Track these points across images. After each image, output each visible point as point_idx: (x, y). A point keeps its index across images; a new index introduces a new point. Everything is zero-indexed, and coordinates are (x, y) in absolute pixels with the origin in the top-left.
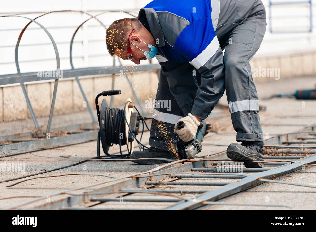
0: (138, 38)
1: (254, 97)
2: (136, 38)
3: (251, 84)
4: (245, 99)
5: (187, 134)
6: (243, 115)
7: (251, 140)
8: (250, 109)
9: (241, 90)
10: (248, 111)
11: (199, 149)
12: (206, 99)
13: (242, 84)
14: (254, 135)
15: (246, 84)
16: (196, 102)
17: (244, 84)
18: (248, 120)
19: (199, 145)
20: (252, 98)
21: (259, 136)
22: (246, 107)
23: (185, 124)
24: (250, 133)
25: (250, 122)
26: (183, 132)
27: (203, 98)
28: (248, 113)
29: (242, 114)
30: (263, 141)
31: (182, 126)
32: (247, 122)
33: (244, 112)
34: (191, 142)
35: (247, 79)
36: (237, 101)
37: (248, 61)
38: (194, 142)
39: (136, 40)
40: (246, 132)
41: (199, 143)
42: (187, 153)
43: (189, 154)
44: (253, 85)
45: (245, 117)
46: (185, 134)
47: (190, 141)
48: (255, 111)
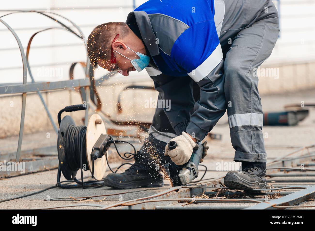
0: (123, 45)
1: (257, 111)
2: (121, 44)
3: (253, 95)
4: (246, 112)
5: (180, 156)
6: (242, 131)
7: (250, 161)
8: (252, 125)
9: (241, 101)
10: (248, 126)
11: (196, 174)
12: (205, 117)
13: (244, 95)
14: (254, 155)
15: (247, 95)
16: (192, 119)
17: (245, 94)
18: (248, 137)
19: (195, 169)
20: (255, 111)
21: (260, 156)
22: (247, 122)
23: (178, 144)
24: (249, 152)
25: (250, 140)
26: (176, 153)
27: (203, 116)
28: (248, 129)
29: (240, 129)
30: (265, 162)
31: (174, 146)
32: (247, 139)
33: (244, 127)
34: (185, 166)
35: (250, 89)
36: (236, 114)
37: (252, 68)
38: (189, 165)
39: (121, 47)
40: (244, 151)
41: (195, 167)
42: (181, 179)
43: (183, 180)
44: (256, 96)
45: (245, 133)
46: (178, 156)
47: (184, 164)
48: (258, 127)
